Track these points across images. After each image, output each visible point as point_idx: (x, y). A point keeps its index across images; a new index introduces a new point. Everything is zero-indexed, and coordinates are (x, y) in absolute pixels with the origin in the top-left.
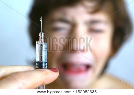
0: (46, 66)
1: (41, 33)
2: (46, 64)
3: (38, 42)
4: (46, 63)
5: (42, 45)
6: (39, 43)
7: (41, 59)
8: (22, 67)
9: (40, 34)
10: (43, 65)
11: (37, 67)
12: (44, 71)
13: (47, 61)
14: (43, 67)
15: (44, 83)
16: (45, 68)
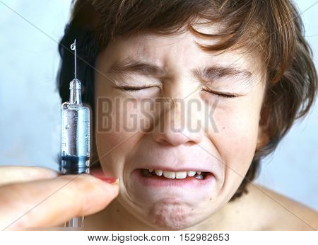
0: (86, 167)
1: (75, 83)
2: (88, 163)
3: (66, 105)
4: (86, 159)
5: (76, 113)
6: (70, 108)
7: (74, 149)
8: (25, 170)
9: (71, 84)
10: (80, 164)
11: (64, 171)
12: (81, 180)
13: (89, 155)
14: (80, 171)
15: (81, 211)
16: (84, 173)
